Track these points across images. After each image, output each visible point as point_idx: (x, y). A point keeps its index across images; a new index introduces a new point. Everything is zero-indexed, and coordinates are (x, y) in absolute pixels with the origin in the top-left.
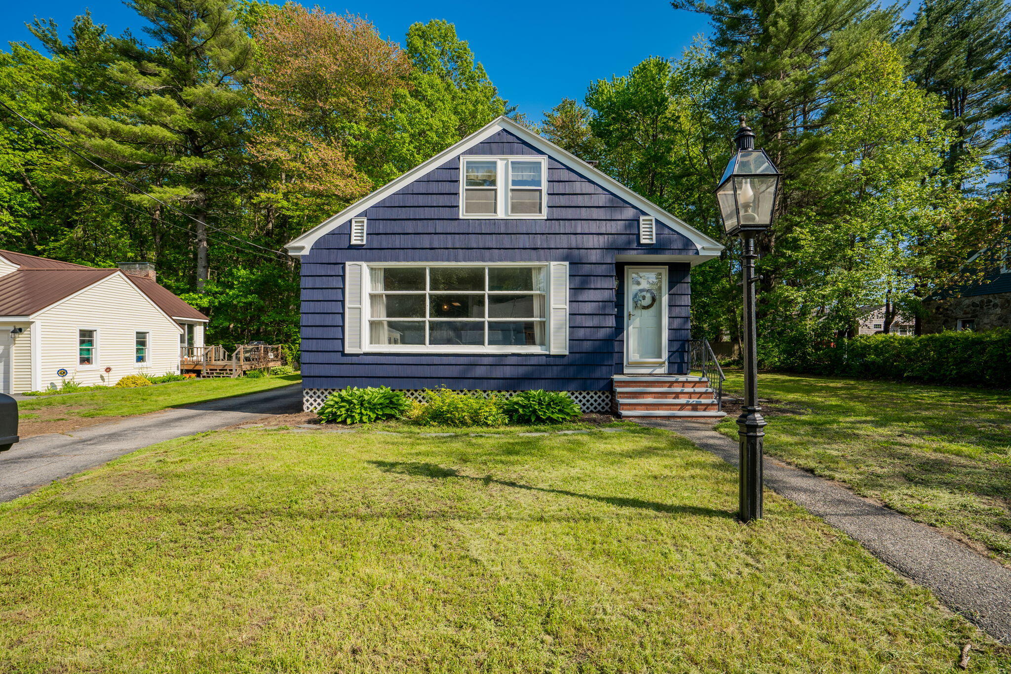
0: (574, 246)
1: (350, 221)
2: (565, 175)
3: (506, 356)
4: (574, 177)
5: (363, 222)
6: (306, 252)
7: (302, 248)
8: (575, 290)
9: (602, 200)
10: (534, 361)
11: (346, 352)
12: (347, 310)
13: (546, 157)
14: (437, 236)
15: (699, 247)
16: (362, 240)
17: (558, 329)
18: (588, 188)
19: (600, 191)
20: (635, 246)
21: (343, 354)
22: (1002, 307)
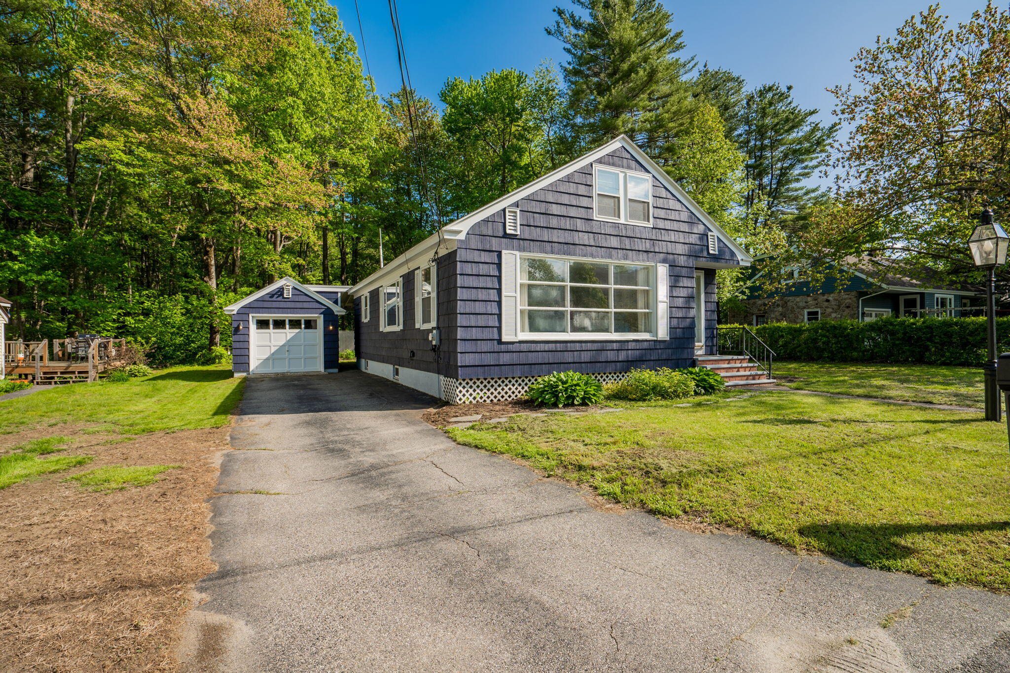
0: (670, 251)
1: (504, 210)
2: (664, 193)
3: (628, 341)
4: (669, 196)
5: (515, 212)
6: (462, 236)
7: (459, 232)
8: (672, 287)
9: (684, 216)
10: (645, 345)
11: (503, 340)
12: (503, 299)
13: (651, 175)
14: (577, 233)
15: (739, 259)
16: (515, 230)
17: (662, 318)
18: (678, 206)
19: (685, 209)
20: (705, 254)
21: (500, 342)
22: (782, 307)
